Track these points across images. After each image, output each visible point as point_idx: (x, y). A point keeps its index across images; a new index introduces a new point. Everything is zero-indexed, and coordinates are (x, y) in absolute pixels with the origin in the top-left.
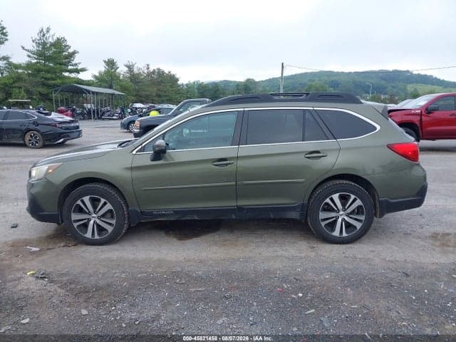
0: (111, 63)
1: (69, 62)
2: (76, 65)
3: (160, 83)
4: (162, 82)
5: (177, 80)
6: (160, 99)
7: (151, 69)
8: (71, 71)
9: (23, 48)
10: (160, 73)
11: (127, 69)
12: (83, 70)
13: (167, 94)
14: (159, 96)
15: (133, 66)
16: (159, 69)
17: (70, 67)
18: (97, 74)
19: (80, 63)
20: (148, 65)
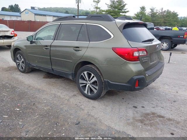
0: (143, 8)
1: (123, 8)
2: (125, 9)
3: (167, 16)
4: (168, 16)
5: (178, 15)
6: (165, 24)
7: (164, 10)
8: (123, 12)
9: (106, 4)
10: (168, 12)
11: (151, 10)
12: (128, 12)
13: (169, 22)
14: (165, 23)
15: (154, 9)
16: (168, 10)
17: (123, 11)
18: (136, 13)
19: (127, 9)
20: (162, 8)
